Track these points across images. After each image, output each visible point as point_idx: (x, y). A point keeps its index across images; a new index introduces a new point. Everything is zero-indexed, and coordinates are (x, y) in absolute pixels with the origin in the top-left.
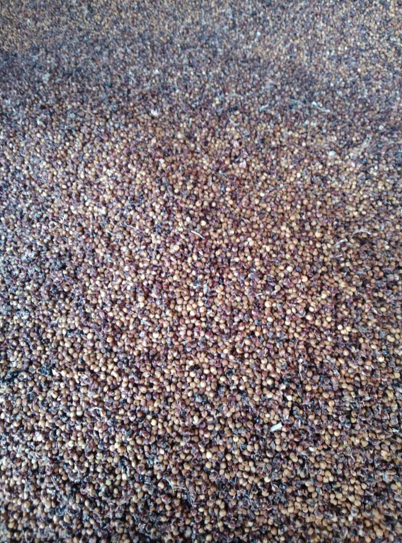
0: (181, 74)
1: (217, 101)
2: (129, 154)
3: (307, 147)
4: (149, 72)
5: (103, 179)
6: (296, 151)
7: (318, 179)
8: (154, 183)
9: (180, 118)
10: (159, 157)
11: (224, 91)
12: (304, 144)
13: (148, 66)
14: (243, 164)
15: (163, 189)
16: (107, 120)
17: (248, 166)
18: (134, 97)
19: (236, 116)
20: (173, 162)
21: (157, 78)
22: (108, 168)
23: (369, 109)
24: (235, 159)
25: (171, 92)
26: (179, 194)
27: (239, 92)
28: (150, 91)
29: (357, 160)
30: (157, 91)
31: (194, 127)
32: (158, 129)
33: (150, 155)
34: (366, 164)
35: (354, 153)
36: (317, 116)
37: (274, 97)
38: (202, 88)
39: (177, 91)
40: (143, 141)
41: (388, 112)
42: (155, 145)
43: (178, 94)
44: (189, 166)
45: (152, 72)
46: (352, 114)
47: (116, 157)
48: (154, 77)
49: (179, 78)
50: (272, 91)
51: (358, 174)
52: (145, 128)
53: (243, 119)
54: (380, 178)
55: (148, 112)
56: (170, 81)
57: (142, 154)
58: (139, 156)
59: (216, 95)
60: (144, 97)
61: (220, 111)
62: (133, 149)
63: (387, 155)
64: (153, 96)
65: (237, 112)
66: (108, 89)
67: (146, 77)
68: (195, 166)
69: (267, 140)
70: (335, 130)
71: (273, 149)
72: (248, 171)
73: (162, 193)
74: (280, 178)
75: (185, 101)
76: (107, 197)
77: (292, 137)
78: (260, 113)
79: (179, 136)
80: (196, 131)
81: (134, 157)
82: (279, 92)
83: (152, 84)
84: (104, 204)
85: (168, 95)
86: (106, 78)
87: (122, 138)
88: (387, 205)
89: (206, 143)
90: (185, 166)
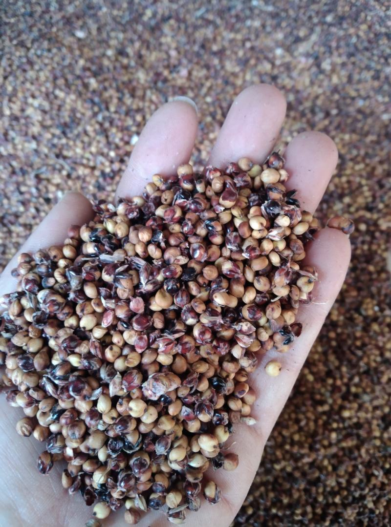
1: (149, 13)
2: (55, 78)
3: (252, 48)
5: (29, 111)
7: (267, 79)
8: (86, 105)
9: (109, 36)
10: (89, 77)
12: (248, 45)
14: (184, 72)
15: (96, 109)
16: (28, 49)
17: (190, 73)
18: (57, 22)
19: (171, 25)
24: (173, 68)
25: (97, 12)
28: (75, 13)
29: (307, 55)
30: (82, 12)
32: (86, 50)
33: (79, 77)
34: (316, 58)
36: (258, 15)
37: (211, 1)
41: (335, 2)
42: (83, 66)
43: (106, 13)
44: (123, 83)
46: (297, 8)
47: (40, 85)
52: (70, 49)
53: (179, 28)
54: (333, 70)
55: (73, 35)
58: (66, 80)
59: (147, 7)
60: (68, 21)
61: (153, 23)
62: (58, 73)
63: (338, 48)
64: (78, 18)
65: (172, 22)
66: (28, 19)
68: (130, 81)
69: (208, 45)
71: (215, 54)
72: (191, 80)
73: (95, 115)
74: (227, 83)
75: (114, 19)
77: (235, 40)
78: (197, 19)
79: (109, 53)
80: (128, 47)
81: (61, 82)
83: (76, 6)
84: (34, 138)
85: (94, 15)
86: (25, 8)
87: (46, 65)
89: (140, 57)
90: (119, 83)
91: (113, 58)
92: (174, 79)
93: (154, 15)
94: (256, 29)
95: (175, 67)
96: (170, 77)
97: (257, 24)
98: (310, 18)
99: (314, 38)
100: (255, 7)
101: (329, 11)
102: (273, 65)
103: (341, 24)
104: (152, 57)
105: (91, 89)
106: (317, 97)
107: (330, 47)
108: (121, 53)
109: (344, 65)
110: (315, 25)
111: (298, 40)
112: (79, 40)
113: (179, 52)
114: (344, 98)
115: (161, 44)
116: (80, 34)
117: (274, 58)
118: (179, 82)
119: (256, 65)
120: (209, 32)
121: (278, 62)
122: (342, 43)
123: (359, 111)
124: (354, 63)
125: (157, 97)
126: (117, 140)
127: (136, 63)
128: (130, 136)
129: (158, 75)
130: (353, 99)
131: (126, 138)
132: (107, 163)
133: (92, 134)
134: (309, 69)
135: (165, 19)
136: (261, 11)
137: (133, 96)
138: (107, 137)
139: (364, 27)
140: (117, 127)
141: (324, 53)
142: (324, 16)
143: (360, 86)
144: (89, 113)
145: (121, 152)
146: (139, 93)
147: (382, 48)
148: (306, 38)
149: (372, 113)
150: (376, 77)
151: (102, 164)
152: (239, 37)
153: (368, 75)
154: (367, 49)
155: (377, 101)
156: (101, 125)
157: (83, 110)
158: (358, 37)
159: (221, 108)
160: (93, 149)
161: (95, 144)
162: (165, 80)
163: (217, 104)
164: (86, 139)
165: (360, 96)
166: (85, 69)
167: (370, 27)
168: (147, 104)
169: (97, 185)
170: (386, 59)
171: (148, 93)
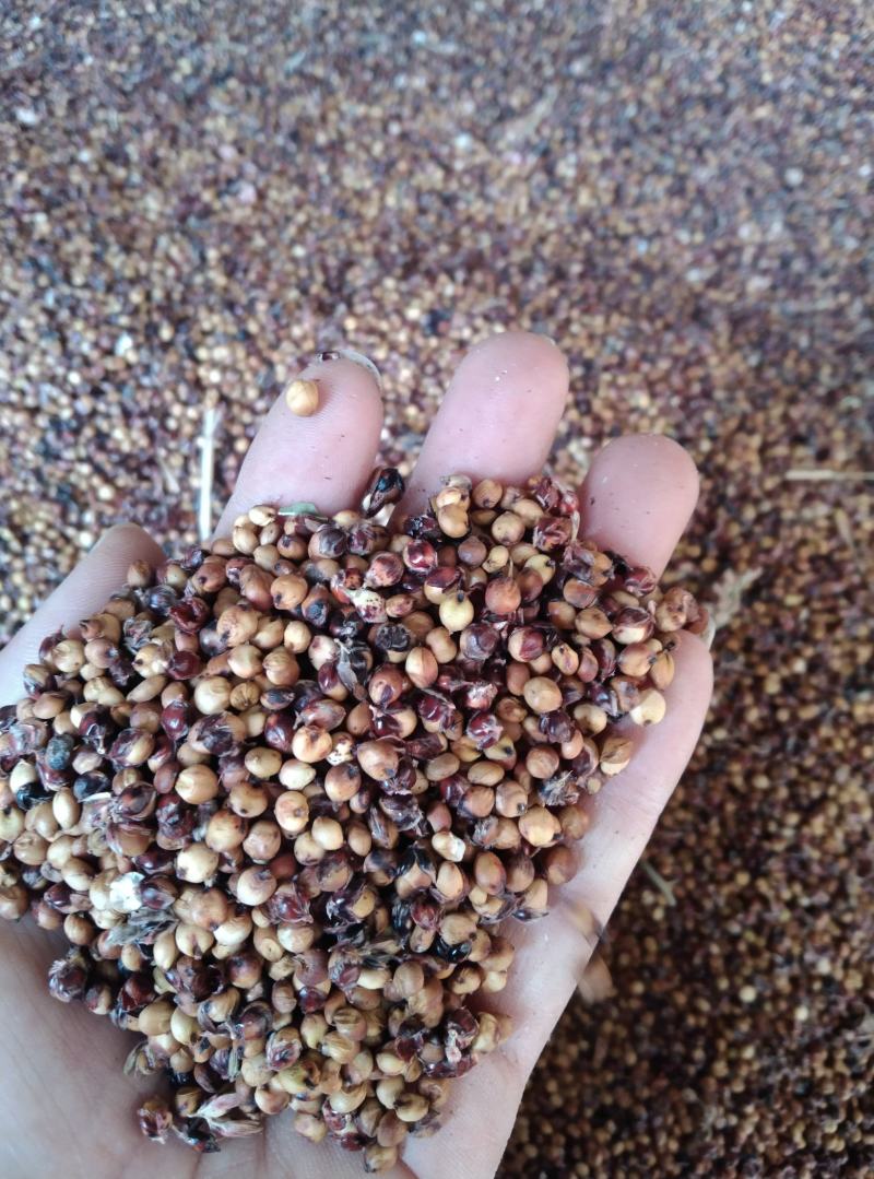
91: (94, 168)
92: (226, 209)
93: (197, 70)
94: (417, 94)
95: (230, 181)
96: (217, 205)
97: (419, 82)
98: (538, 67)
99: (542, 109)
100: (420, 47)
101: (582, 52)
102: (448, 171)
103: (603, 78)
104: (182, 163)
105: (36, 237)
106: (542, 239)
107: (577, 128)
108: (115, 155)
109: (606, 165)
110: (548, 81)
111: (506, 115)
112: (25, 128)
113: (241, 151)
114: (604, 239)
115: (202, 133)
116: (27, 116)
117: (452, 155)
118: (238, 215)
119: (411, 173)
120: (310, 104)
121: (459, 165)
122: (604, 120)
123: (637, 266)
124: (628, 162)
125: (182, 250)
126: (86, 348)
127: (145, 176)
128: (114, 338)
129: (190, 200)
130: (624, 239)
131: (105, 343)
132: (64, 400)
133: (31, 336)
134: (528, 179)
135: (218, 79)
136: (432, 55)
137: (127, 249)
138: (63, 341)
139: (655, 84)
140: (86, 318)
141: (563, 141)
142: (569, 62)
143: (641, 212)
144: (27, 290)
145: (95, 373)
146: (143, 242)
147: (691, 127)
148: (526, 109)
149: (665, 269)
150: (677, 190)
151: (54, 401)
152: (376, 112)
153: (658, 187)
154: (657, 130)
155: (677, 242)
156: (51, 314)
157: (14, 285)
158: (640, 104)
159: (325, 269)
160: (33, 370)
161: (35, 358)
162: (207, 212)
163: (315, 261)
164: (18, 348)
165: (640, 233)
166: (25, 194)
167: (668, 83)
168: (157, 265)
169: (42, 448)
170: (700, 150)
171: (163, 241)
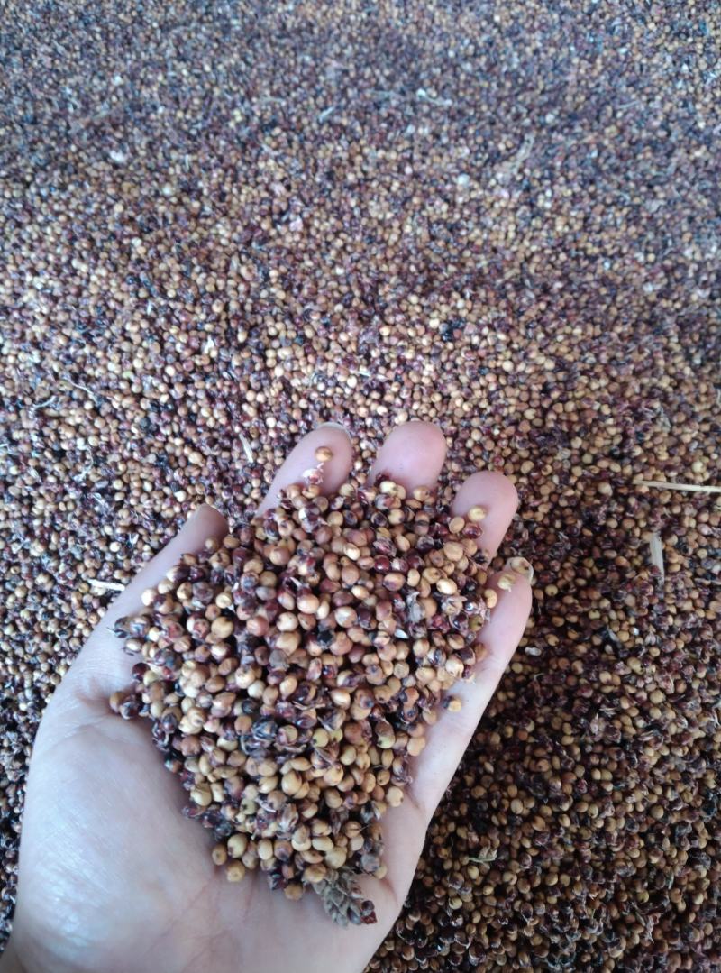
0: (165, 77)
1: (238, 115)
2: (73, 239)
3: (416, 175)
4: (104, 83)
5: (28, 296)
6: (396, 185)
7: (442, 231)
8: (124, 287)
9: (168, 159)
10: (130, 237)
11: (249, 95)
12: (408, 170)
13: (101, 73)
14: (297, 224)
15: (143, 294)
16: (27, 185)
17: (307, 225)
18: (79, 134)
19: (275, 138)
20: (159, 241)
21: (120, 93)
22: (35, 273)
23: (524, 88)
24: (279, 218)
25: (148, 114)
26: (177, 299)
27: (276, 94)
28: (109, 117)
29: (512, 184)
30: (122, 116)
31: (196, 170)
32: (126, 186)
33: (113, 235)
34: (528, 189)
35: (504, 172)
36: (428, 115)
37: (344, 92)
38: (207, 97)
39: (161, 110)
40: (99, 212)
41: (561, 88)
42: (122, 215)
43: (163, 116)
44: (191, 244)
45: (109, 84)
46: (494, 101)
47: (46, 251)
48: (115, 92)
49: (162, 86)
50: (339, 82)
51: (515, 210)
52: (101, 187)
53: (290, 141)
54: (557, 211)
55: (106, 158)
56: (145, 93)
57: (97, 235)
58: (92, 240)
59: (234, 106)
60: (97, 132)
61: (244, 133)
62: (78, 231)
63: (566, 168)
64: (115, 127)
65: (277, 131)
66: (29, 128)
67: (100, 93)
68: (204, 241)
69: (339, 172)
70: (465, 136)
71: (351, 188)
72: (309, 236)
73: (142, 303)
74: (371, 240)
75: (177, 127)
76: (38, 329)
77: (385, 161)
78: (321, 125)
79: (167, 190)
80: (200, 178)
81: (82, 244)
82: (354, 83)
83: (111, 105)
84: (36, 344)
85: (143, 120)
86: (24, 109)
87: (57, 214)
88: (577, 258)
89: (222, 196)
90: (183, 245)
91: (174, 200)
92: (279, 235)
93: (247, 119)
94: (425, 140)
95: (282, 213)
96: (273, 232)
97: (424, 131)
98: (518, 117)
99: (523, 153)
100: (422, 101)
101: (551, 104)
102: (451, 204)
103: (571, 127)
104: (243, 197)
105: (134, 257)
106: (528, 260)
107: (552, 168)
108: (189, 189)
109: (575, 199)
110: (528, 129)
111: (495, 158)
112: (116, 166)
113: (288, 188)
115: (257, 173)
116: (118, 157)
117: (454, 192)
118: (289, 241)
119: (423, 207)
120: (341, 149)
121: (460, 200)
122: (573, 161)
123: (603, 281)
124: (593, 196)
125: (249, 270)
126: (179, 347)
127: (214, 206)
128: (202, 340)
129: (251, 228)
130: (593, 259)
131: (194, 344)
132: (162, 388)
133: (136, 339)
135: (266, 127)
136: (433, 108)
137: (208, 270)
138: (162, 342)
139: (611, 130)
140: (179, 325)
141: (540, 180)
142: (542, 114)
143: (605, 236)
144: (130, 301)
145: (187, 366)
146: (219, 263)
147: (642, 166)
148: (510, 154)
149: (625, 284)
150: (633, 220)
151: (154, 388)
152: (393, 156)
153: (618, 215)
154: (617, 170)
155: (634, 260)
156: (151, 321)
157: (119, 296)
158: (601, 148)
159: (361, 286)
160: (137, 364)
161: (140, 355)
162: (266, 239)
163: (352, 279)
164: (125, 346)
165: (604, 254)
166: (123, 221)
167: (621, 130)
168: (231, 283)
169: (145, 424)
170: (650, 187)
171: (235, 262)
